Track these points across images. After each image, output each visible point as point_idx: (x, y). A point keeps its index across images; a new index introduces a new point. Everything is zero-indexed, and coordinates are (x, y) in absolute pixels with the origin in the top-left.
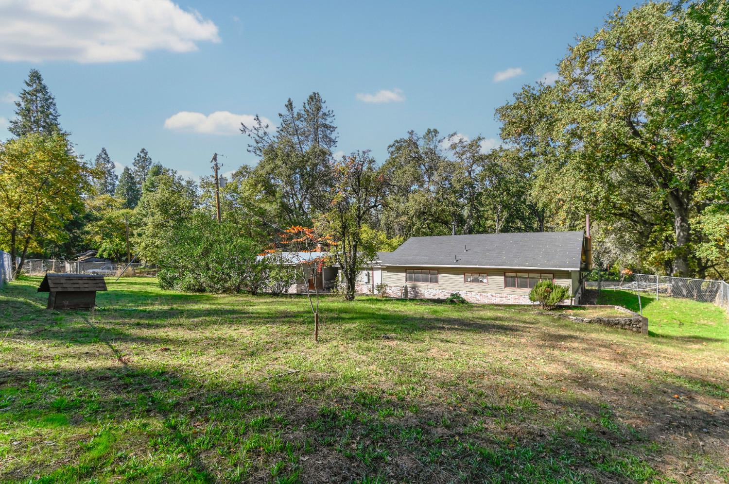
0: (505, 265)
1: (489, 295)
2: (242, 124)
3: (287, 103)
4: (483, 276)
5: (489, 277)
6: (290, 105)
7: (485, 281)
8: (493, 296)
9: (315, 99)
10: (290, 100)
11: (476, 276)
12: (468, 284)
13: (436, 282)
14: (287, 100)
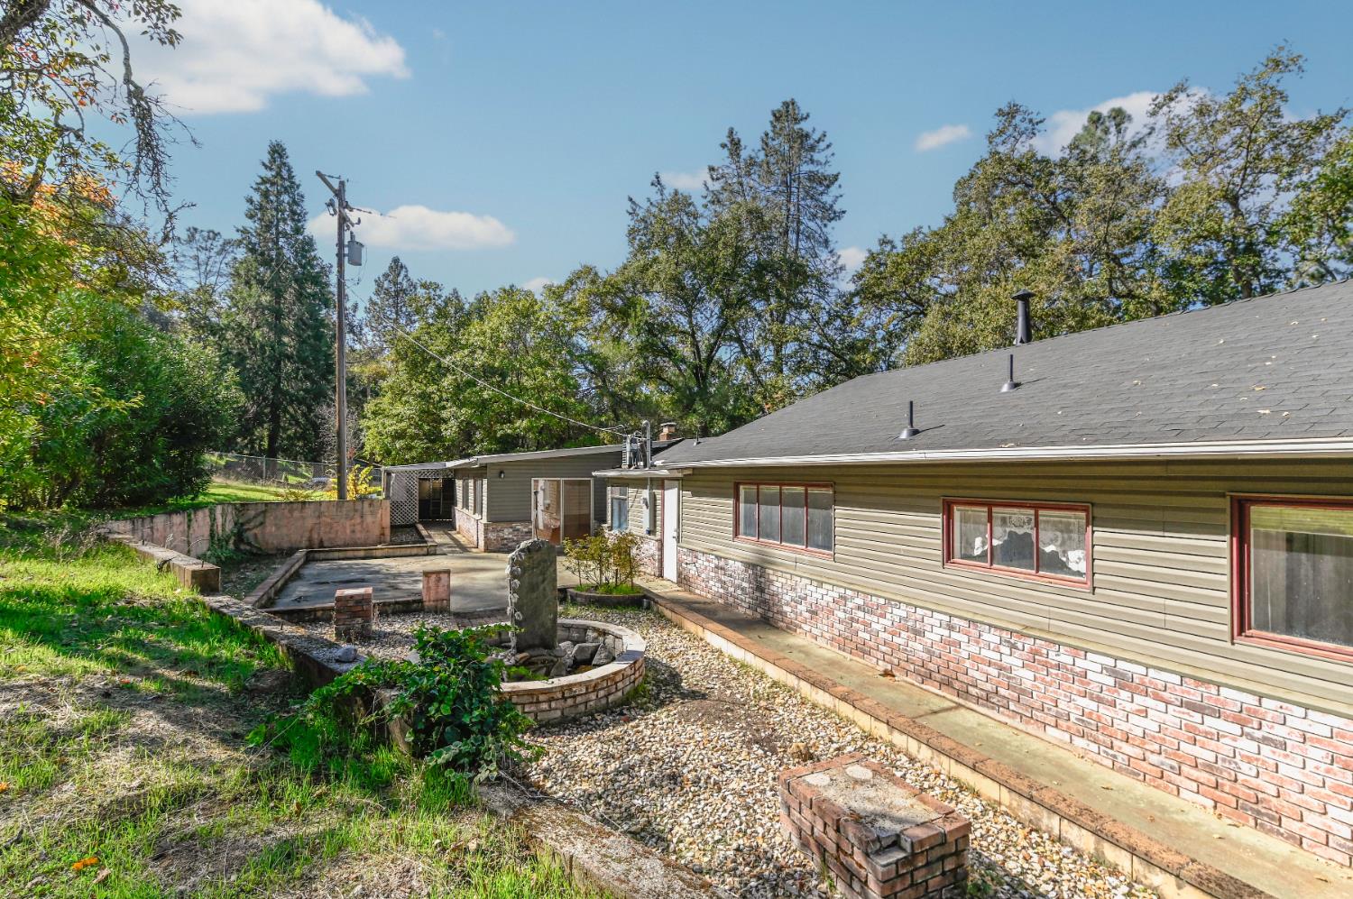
0: (1239, 433)
1: (1092, 664)
2: (631, 200)
3: (726, 141)
4: (1067, 529)
5: (1101, 534)
6: (734, 145)
7: (1076, 559)
8: (1122, 681)
9: (787, 114)
10: (731, 132)
11: (1018, 520)
12: (960, 573)
13: (828, 545)
14: (726, 133)
